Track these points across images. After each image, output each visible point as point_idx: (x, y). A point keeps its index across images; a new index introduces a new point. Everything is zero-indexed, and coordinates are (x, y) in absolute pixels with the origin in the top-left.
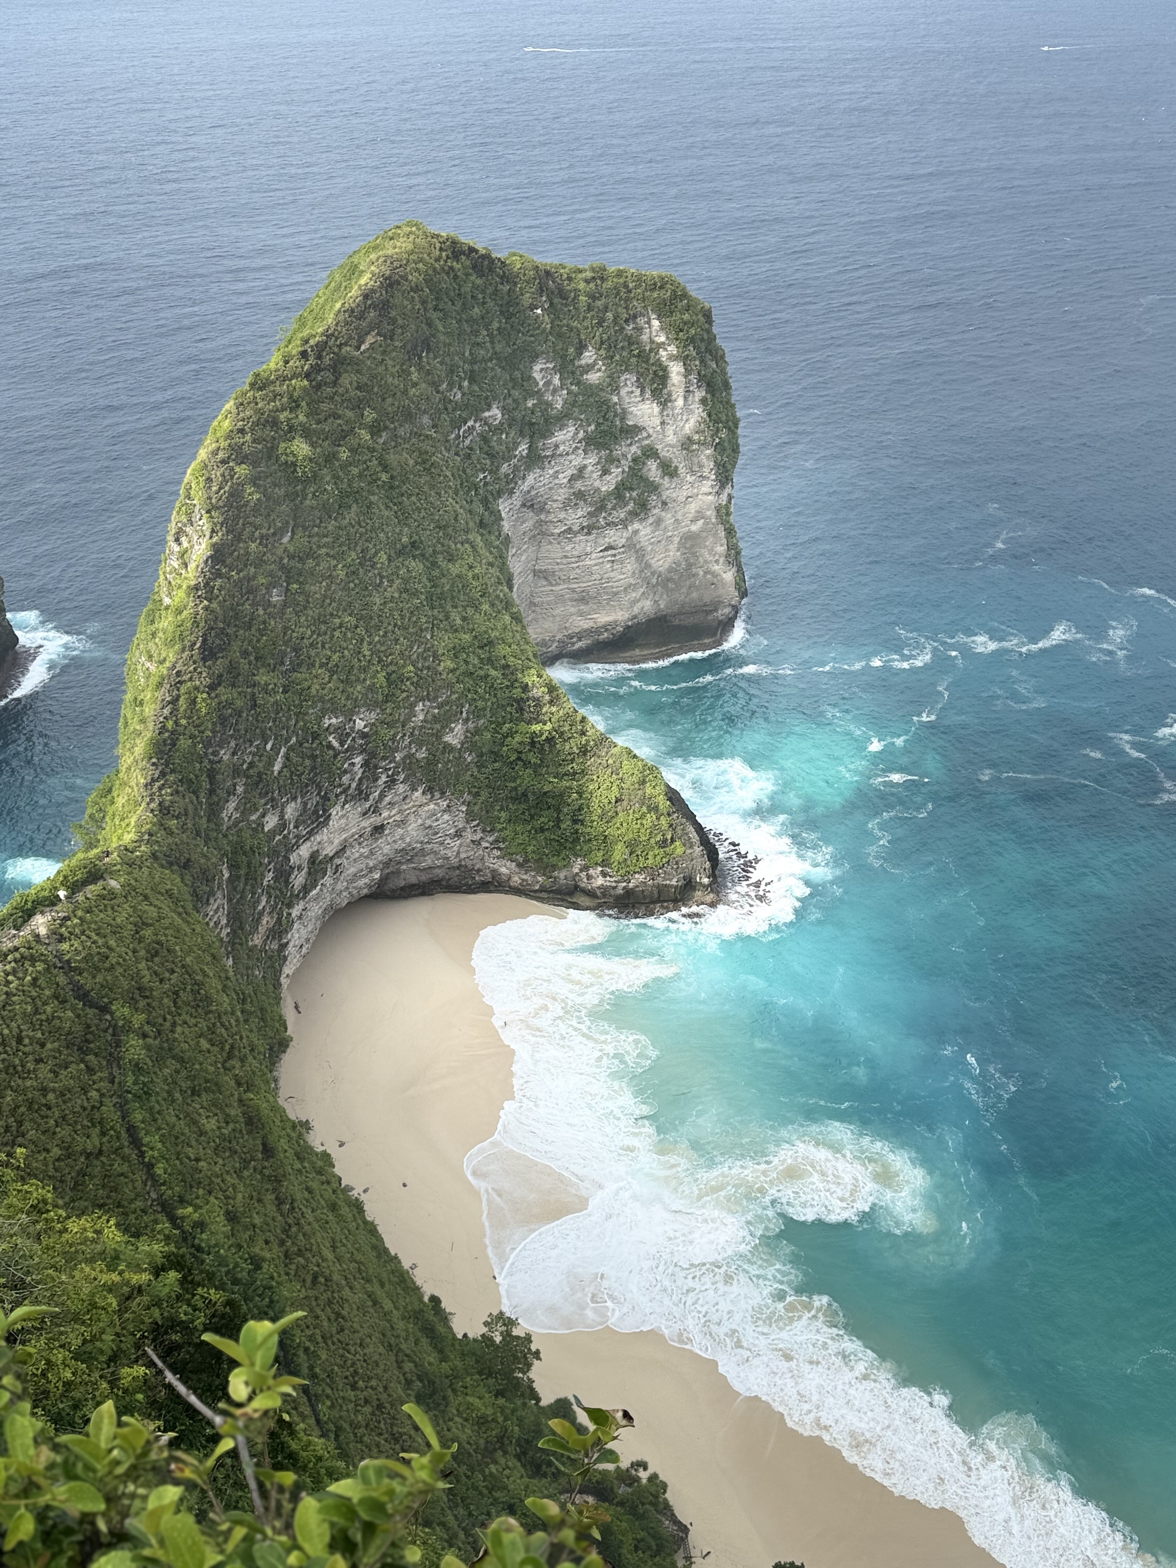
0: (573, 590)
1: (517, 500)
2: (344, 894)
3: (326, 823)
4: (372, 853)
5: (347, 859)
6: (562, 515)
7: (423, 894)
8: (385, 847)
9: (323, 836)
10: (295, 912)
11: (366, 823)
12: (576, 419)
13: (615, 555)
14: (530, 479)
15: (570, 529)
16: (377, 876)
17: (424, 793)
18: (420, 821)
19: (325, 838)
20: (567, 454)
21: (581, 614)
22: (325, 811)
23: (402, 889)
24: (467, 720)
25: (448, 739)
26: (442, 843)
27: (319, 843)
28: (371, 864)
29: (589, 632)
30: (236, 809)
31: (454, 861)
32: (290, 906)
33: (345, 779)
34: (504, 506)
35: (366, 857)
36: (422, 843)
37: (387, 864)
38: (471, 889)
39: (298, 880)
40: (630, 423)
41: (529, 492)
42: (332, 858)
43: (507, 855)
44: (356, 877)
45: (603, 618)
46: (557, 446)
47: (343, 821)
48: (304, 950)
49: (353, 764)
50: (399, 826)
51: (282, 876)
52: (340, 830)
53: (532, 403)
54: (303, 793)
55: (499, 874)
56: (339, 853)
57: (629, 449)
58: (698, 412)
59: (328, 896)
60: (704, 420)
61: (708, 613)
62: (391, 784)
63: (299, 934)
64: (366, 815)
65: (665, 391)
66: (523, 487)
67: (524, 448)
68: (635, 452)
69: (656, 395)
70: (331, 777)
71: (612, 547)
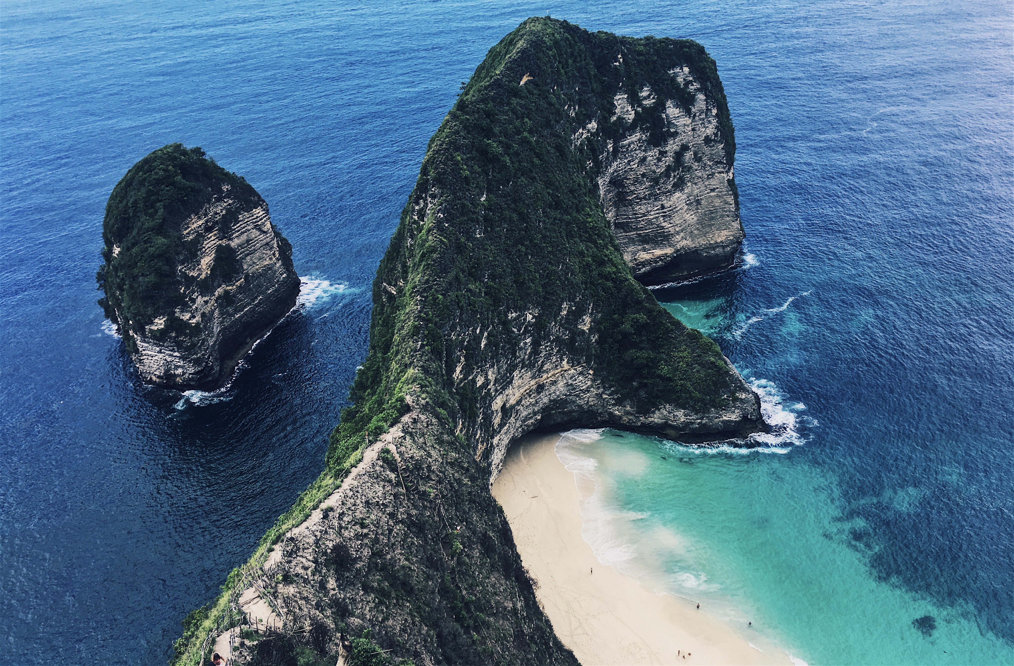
0: (640, 235)
1: (607, 179)
2: (520, 429)
3: (511, 382)
4: (537, 403)
5: (523, 406)
6: (632, 188)
7: (563, 429)
8: (545, 398)
9: (509, 391)
10: (495, 441)
11: (533, 382)
12: (642, 128)
13: (665, 212)
14: (614, 166)
15: (637, 198)
16: (539, 418)
17: (568, 363)
18: (565, 381)
19: (511, 391)
20: (636, 150)
21: (644, 250)
22: (511, 374)
23: (551, 426)
24: (592, 314)
25: (581, 326)
26: (577, 396)
27: (507, 395)
28: (536, 409)
29: (650, 262)
30: (461, 372)
31: (585, 407)
32: (492, 438)
33: (522, 354)
34: (600, 182)
35: (533, 405)
36: (566, 395)
37: (544, 410)
39: (497, 420)
40: (672, 130)
41: (613, 173)
42: (515, 405)
43: (619, 403)
44: (527, 418)
45: (657, 252)
46: (629, 145)
47: (520, 381)
48: (500, 467)
49: (526, 344)
50: (553, 384)
51: (488, 418)
52: (519, 387)
53: (614, 118)
54: (498, 362)
55: (615, 416)
56: (519, 402)
57: (672, 146)
58: (714, 122)
59: (512, 431)
60: (717, 127)
61: (724, 247)
62: (548, 356)
63: (497, 456)
64: (533, 377)
65: (693, 110)
66: (611, 170)
67: (610, 147)
68: (676, 148)
69: (688, 112)
70: (514, 351)
71: (664, 207)
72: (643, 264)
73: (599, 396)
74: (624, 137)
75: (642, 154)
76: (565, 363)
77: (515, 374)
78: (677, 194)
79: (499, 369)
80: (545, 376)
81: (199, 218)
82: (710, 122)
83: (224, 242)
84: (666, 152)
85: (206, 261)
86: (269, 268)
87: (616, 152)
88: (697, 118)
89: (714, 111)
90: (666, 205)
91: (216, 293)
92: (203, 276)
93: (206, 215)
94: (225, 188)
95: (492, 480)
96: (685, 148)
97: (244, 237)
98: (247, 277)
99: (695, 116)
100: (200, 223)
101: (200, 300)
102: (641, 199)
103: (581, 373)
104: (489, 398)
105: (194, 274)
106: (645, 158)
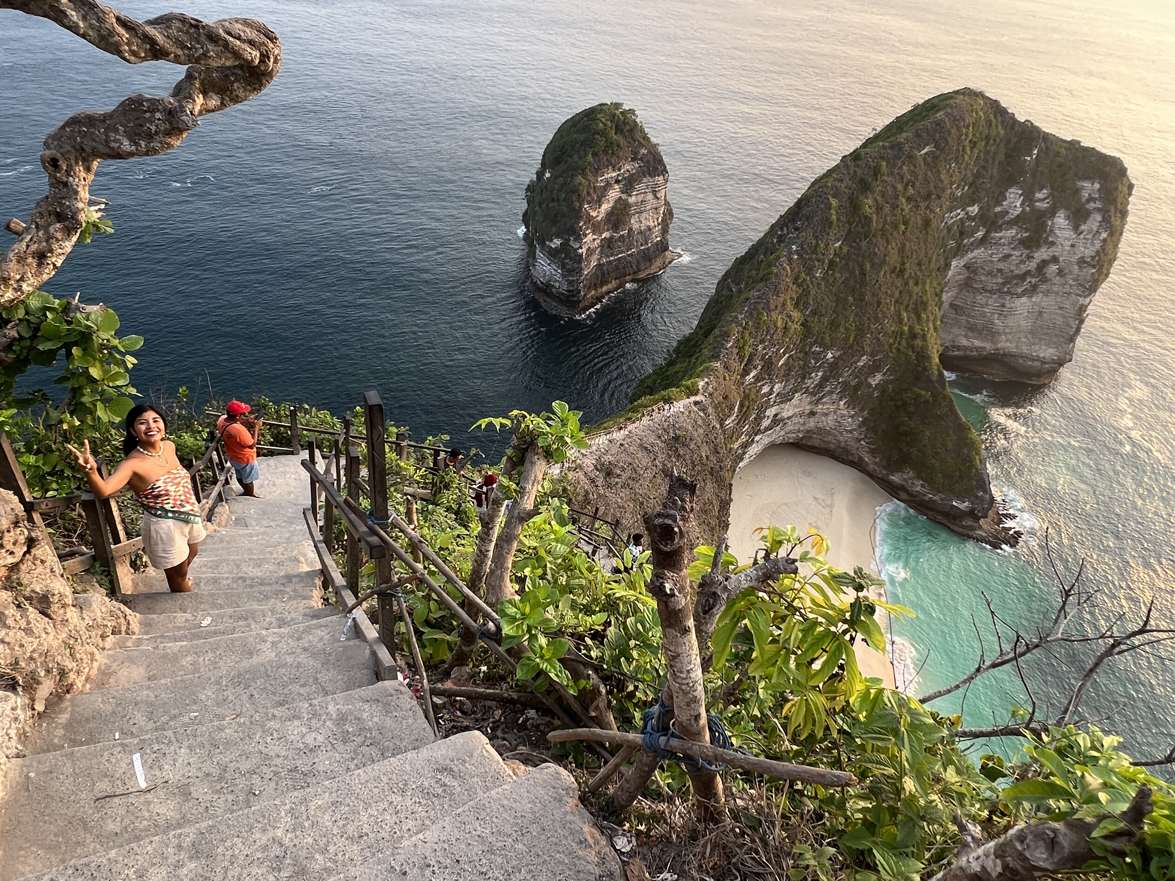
0: (969, 322)
1: (962, 262)
2: (781, 438)
3: (790, 400)
4: (804, 424)
5: (792, 422)
6: (983, 278)
7: (817, 453)
8: (812, 423)
10: (757, 438)
11: (808, 407)
12: (1021, 227)
13: (1003, 311)
14: (976, 253)
15: (983, 288)
16: (801, 435)
17: (845, 404)
18: (835, 417)
19: (787, 407)
20: (1004, 245)
21: (966, 336)
22: (793, 394)
23: (809, 446)
24: (884, 374)
25: (870, 380)
26: (840, 432)
27: (783, 409)
28: (801, 429)
29: (966, 348)
30: (753, 377)
31: (843, 444)
32: (756, 435)
33: (809, 382)
34: (954, 263)
35: (801, 424)
36: (831, 428)
37: (808, 432)
38: (844, 462)
39: (766, 423)
40: (1050, 239)
41: (972, 259)
42: (785, 418)
43: (872, 452)
44: (791, 432)
45: (977, 343)
46: (1001, 239)
47: (798, 402)
48: (751, 459)
49: (816, 375)
50: (824, 415)
51: (759, 419)
52: (795, 406)
53: (998, 209)
54: (787, 381)
55: (863, 461)
56: (789, 418)
57: (1042, 254)
58: (1098, 246)
59: (774, 436)
60: (1098, 252)
61: (1043, 363)
62: (832, 392)
63: (754, 450)
64: (811, 403)
65: (1083, 227)
66: (970, 255)
67: (980, 234)
68: (1045, 257)
69: (1076, 228)
70: (804, 378)
71: (1003, 306)
72: (959, 348)
73: (859, 440)
74: (999, 229)
75: (1008, 251)
76: (842, 403)
77: (796, 395)
78: (1024, 299)
79: (785, 386)
80: (820, 407)
81: (614, 170)
82: (1093, 244)
83: (624, 196)
84: (1033, 257)
85: (606, 207)
86: (650, 229)
87: (983, 241)
88: (1082, 236)
89: (1104, 235)
90: (1008, 306)
91: (604, 236)
92: (599, 218)
93: (619, 170)
94: (644, 151)
95: (741, 465)
96: (1055, 260)
97: (640, 198)
98: (630, 229)
99: (1081, 233)
100: (614, 174)
101: (590, 237)
102: (986, 291)
103: (852, 417)
104: (768, 405)
105: (594, 214)
106: (1010, 256)
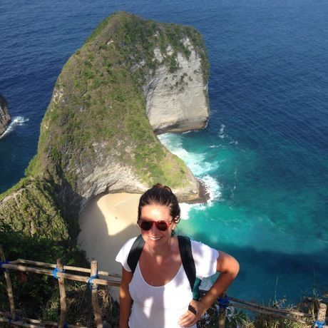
0: (163, 111)
1: (148, 86)
2: (97, 191)
3: (92, 172)
4: (104, 181)
5: (98, 182)
6: (161, 91)
7: (118, 192)
8: (108, 179)
12: (166, 65)
14: (152, 80)
18: (118, 173)
19: (92, 176)
20: (163, 74)
21: (165, 117)
22: (92, 169)
23: (113, 191)
24: (132, 146)
25: (126, 150)
26: (124, 179)
27: (90, 178)
28: (104, 184)
29: (167, 123)
31: (127, 184)
33: (98, 161)
34: (144, 88)
36: (118, 178)
37: (108, 184)
39: (84, 187)
40: (180, 67)
42: (94, 182)
44: (100, 187)
45: (171, 119)
46: (160, 72)
47: (97, 172)
50: (112, 174)
53: (153, 60)
57: (180, 74)
58: (199, 64)
61: (199, 119)
62: (111, 162)
64: (103, 170)
65: (190, 58)
67: (151, 72)
68: (181, 74)
69: (188, 59)
70: (94, 160)
71: (174, 100)
72: (164, 124)
73: (133, 179)
74: (158, 68)
75: (165, 76)
76: (118, 165)
77: (95, 169)
79: (87, 167)
80: (109, 170)
82: (197, 64)
84: (176, 76)
87: (153, 75)
95: (80, 211)
96: (185, 74)
99: (191, 61)
103: (125, 170)
104: (82, 178)
106: (167, 78)
